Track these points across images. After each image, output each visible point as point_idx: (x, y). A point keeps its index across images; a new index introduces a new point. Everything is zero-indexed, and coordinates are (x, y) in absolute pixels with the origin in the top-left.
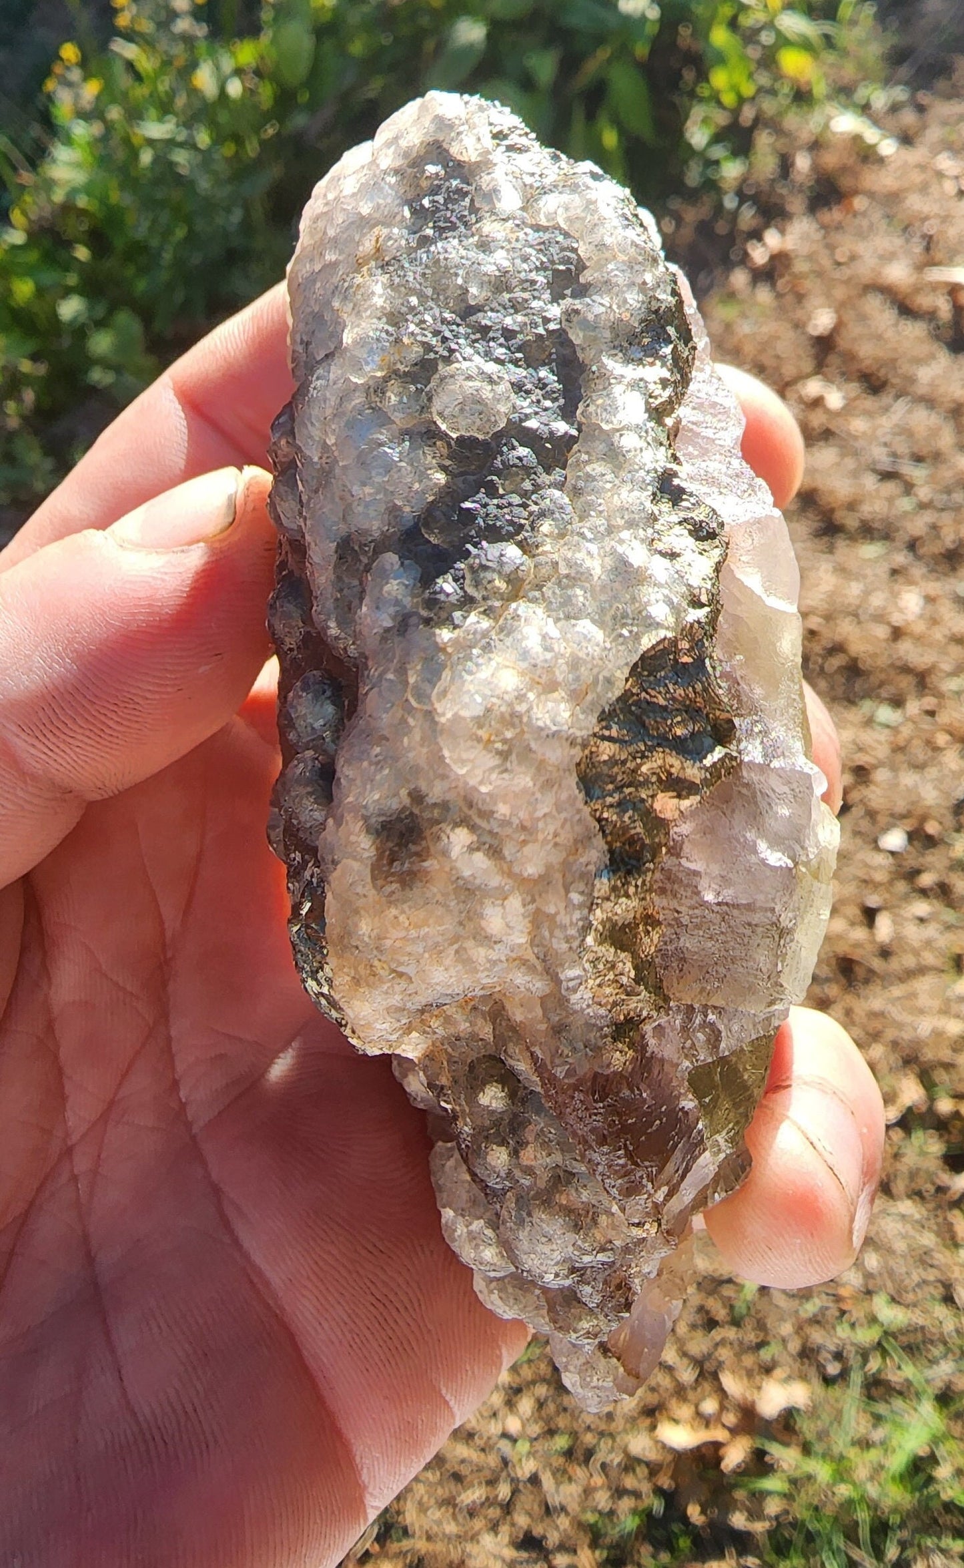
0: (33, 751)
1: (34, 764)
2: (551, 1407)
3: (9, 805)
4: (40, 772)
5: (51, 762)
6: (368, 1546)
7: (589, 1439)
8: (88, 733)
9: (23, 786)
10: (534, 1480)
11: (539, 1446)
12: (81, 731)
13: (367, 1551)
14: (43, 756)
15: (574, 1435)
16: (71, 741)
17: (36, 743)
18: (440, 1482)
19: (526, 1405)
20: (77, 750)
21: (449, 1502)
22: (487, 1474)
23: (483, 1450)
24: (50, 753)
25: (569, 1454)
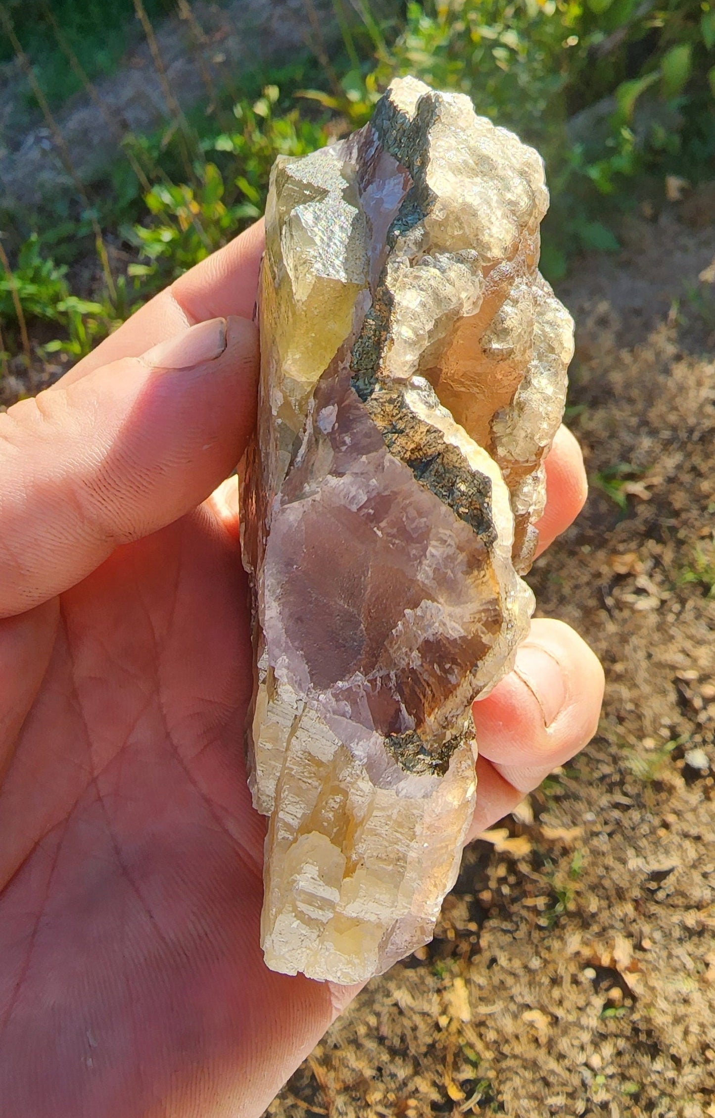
0: (92, 499)
1: (92, 509)
2: (627, 1059)
3: (71, 538)
4: (95, 516)
5: (104, 509)
6: (472, 1105)
7: (654, 1093)
8: (129, 489)
9: (81, 525)
10: (605, 1106)
11: (614, 1083)
12: (124, 487)
13: (471, 1110)
14: (98, 504)
15: (643, 1086)
16: (117, 493)
17: (94, 493)
18: (533, 1082)
19: (608, 1050)
20: (121, 500)
21: (538, 1098)
22: (569, 1089)
23: (569, 1070)
24: (103, 502)
25: (635, 1097)
